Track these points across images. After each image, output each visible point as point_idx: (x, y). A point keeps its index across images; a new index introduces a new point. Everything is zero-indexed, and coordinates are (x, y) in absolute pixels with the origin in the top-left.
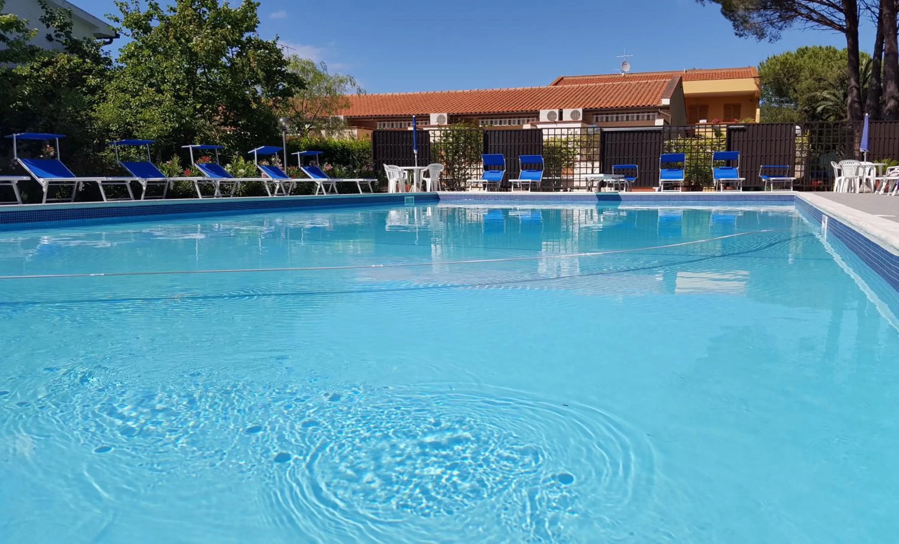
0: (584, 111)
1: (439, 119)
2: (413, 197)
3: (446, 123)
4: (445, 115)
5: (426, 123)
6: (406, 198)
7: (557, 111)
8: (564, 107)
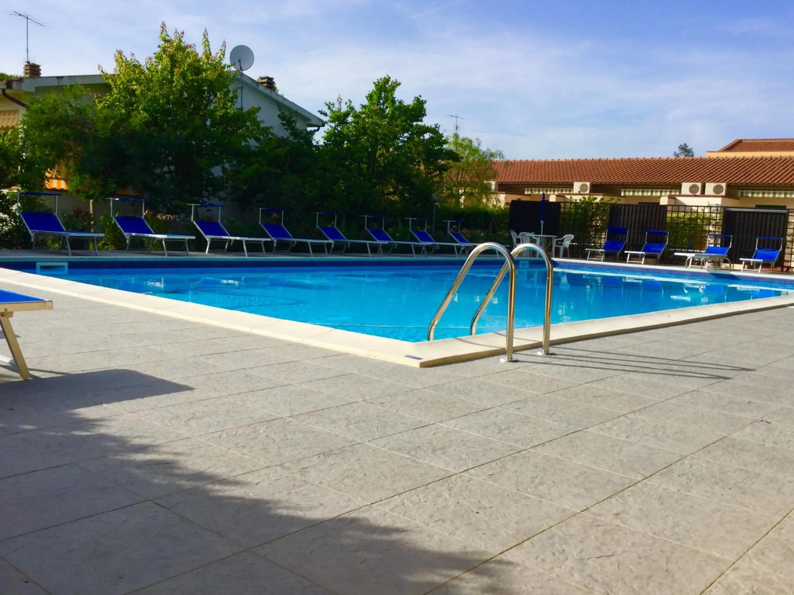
0: (728, 186)
1: (583, 188)
2: (528, 262)
3: (588, 192)
4: (588, 184)
5: (570, 191)
6: (520, 263)
7: (699, 185)
8: (707, 182)
